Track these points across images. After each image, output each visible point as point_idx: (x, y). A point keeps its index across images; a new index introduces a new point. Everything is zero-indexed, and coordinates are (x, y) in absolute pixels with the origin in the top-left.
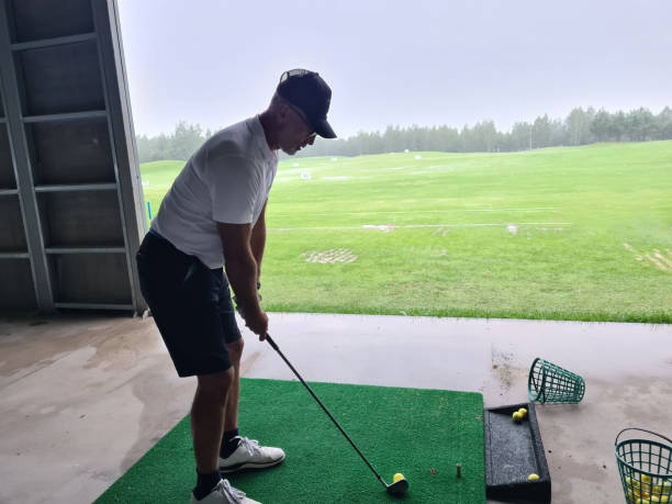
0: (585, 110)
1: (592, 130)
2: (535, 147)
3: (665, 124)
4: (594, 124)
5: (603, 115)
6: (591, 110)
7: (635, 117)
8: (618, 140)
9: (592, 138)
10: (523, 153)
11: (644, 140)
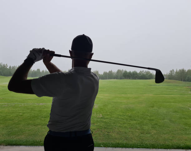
0: (121, 70)
1: (123, 76)
2: (109, 79)
3: (140, 75)
4: (124, 74)
5: (126, 72)
6: (123, 70)
7: (134, 73)
8: (130, 79)
9: (123, 78)
10: (106, 80)
11: (136, 79)
